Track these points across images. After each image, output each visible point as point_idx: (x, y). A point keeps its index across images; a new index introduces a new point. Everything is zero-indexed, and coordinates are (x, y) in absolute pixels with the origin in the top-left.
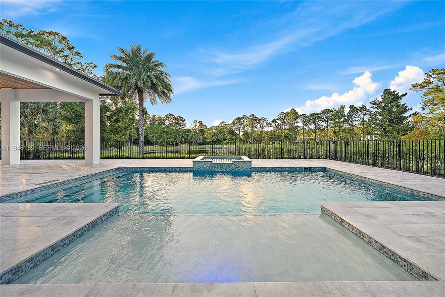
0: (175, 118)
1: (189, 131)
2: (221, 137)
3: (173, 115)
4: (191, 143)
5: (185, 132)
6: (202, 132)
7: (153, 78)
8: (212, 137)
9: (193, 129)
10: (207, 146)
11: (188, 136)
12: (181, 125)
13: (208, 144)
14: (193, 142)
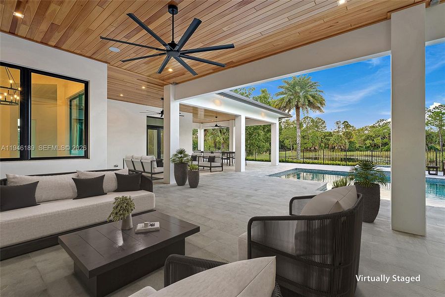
0: (313, 121)
1: (330, 134)
2: (378, 141)
3: (310, 118)
4: (333, 148)
5: (325, 136)
6: (348, 135)
7: (310, 97)
8: (365, 140)
9: (334, 132)
10: (355, 153)
11: (329, 140)
12: (320, 127)
13: (357, 150)
14: (336, 148)
